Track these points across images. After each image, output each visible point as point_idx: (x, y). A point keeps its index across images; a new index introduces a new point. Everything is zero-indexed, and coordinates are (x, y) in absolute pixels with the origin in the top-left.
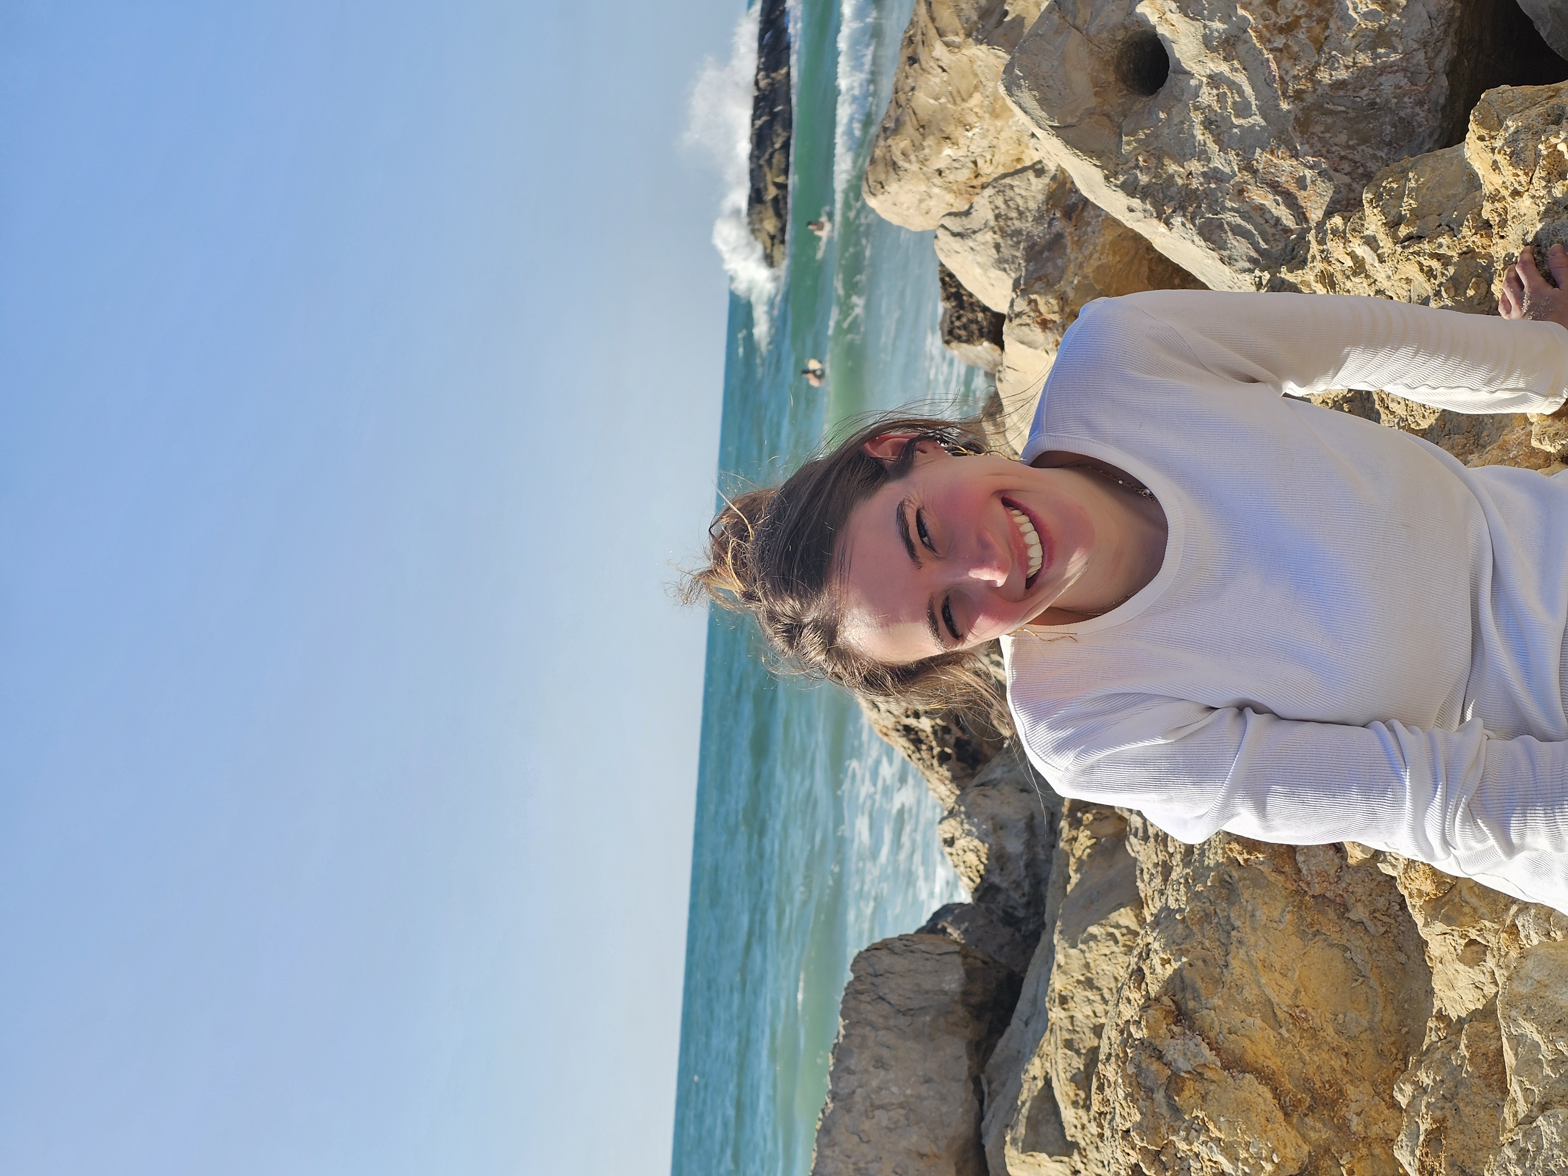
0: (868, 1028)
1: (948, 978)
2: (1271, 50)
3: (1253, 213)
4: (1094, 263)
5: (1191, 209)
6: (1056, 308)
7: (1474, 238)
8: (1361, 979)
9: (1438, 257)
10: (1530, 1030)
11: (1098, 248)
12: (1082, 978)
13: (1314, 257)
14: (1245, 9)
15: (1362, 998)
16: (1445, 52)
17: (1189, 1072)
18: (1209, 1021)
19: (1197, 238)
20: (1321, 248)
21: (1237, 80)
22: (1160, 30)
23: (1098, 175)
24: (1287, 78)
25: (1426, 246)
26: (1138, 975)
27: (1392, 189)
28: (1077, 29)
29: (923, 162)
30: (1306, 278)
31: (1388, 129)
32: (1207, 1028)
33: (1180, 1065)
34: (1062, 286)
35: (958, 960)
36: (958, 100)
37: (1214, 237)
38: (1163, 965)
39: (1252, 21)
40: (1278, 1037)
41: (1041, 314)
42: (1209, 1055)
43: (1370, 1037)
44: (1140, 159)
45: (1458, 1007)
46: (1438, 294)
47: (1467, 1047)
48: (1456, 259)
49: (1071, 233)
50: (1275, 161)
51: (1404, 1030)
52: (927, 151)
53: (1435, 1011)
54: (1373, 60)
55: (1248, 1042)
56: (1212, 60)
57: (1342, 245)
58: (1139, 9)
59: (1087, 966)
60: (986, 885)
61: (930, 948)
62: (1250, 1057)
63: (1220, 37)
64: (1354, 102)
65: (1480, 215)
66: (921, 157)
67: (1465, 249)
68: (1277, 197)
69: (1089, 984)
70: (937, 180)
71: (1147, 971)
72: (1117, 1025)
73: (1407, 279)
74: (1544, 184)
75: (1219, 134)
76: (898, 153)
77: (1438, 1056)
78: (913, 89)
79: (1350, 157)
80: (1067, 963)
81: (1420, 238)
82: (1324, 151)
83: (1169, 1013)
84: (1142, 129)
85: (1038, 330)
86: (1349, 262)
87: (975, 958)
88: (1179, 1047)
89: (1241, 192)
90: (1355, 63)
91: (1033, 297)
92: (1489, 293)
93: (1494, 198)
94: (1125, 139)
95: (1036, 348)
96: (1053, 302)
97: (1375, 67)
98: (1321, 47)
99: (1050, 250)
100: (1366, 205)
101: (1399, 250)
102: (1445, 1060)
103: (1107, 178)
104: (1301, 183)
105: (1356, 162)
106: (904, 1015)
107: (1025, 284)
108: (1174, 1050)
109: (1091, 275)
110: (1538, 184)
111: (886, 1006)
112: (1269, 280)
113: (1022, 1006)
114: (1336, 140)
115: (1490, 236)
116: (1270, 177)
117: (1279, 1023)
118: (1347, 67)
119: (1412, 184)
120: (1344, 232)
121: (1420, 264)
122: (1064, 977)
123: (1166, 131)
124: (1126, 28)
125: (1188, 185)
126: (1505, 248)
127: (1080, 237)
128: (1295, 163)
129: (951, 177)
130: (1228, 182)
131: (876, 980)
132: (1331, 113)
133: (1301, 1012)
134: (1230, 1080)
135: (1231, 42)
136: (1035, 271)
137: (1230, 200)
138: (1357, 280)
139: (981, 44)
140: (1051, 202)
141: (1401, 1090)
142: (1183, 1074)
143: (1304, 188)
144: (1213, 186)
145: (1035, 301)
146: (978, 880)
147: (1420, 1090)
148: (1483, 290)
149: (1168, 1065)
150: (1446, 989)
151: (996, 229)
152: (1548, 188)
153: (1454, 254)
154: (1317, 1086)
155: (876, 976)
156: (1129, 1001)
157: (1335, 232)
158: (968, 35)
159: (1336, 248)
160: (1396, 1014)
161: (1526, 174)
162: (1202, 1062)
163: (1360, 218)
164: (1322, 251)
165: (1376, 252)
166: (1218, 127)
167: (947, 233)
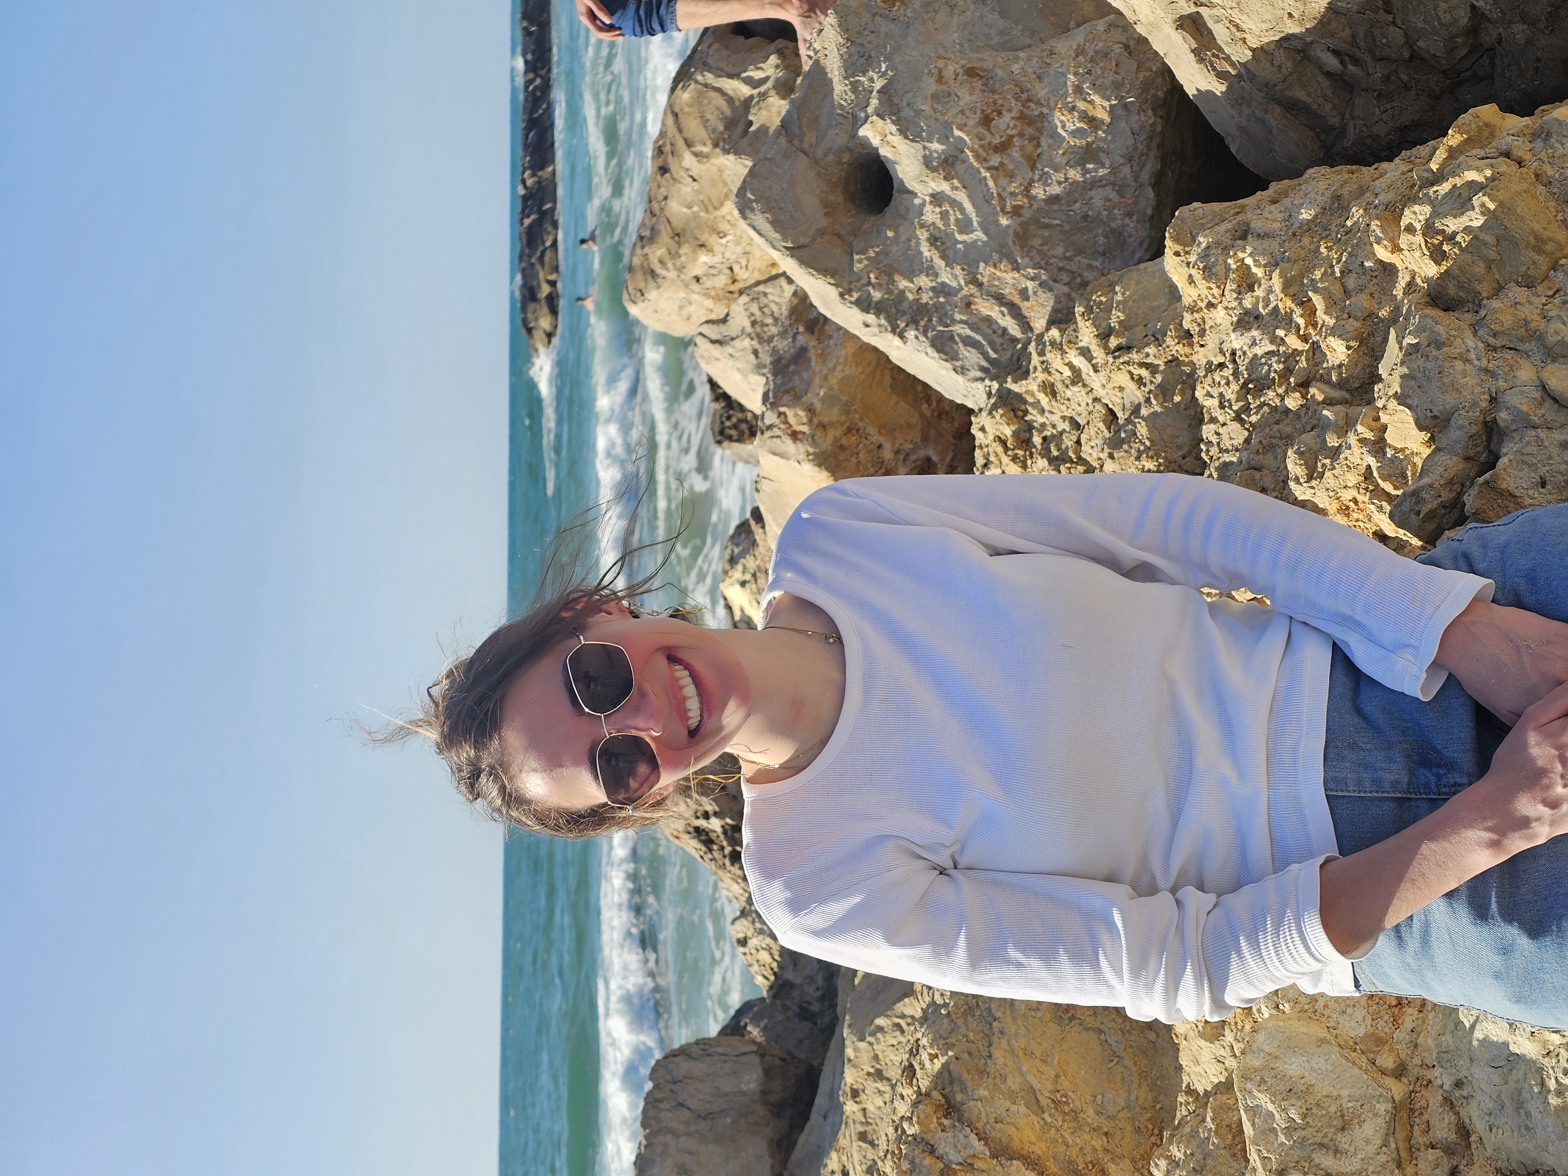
0: (669, 1136)
1: (746, 1078)
2: (988, 169)
3: (981, 325)
4: (838, 375)
5: (922, 323)
6: (805, 420)
7: (1177, 347)
8: (1116, 1060)
9: (1147, 366)
10: (1264, 1100)
11: (841, 360)
12: (872, 1070)
13: (1035, 368)
14: (961, 130)
15: (1119, 1078)
16: (1149, 166)
17: (960, 1164)
18: (976, 1112)
19: (930, 350)
20: (1041, 359)
21: (958, 198)
22: (884, 152)
23: (833, 293)
24: (1004, 195)
25: (1135, 356)
26: (910, 1071)
27: (1101, 302)
28: (804, 152)
29: (681, 269)
30: (1030, 388)
31: (1101, 240)
32: (974, 1119)
33: (951, 1157)
34: (808, 398)
35: (756, 1059)
36: (710, 208)
37: (946, 349)
38: (931, 1060)
39: (968, 141)
40: (1042, 1123)
41: (791, 426)
42: (978, 1146)
43: (1128, 1115)
44: (872, 276)
45: (1204, 1081)
46: (1148, 400)
47: (1212, 1119)
48: (1162, 368)
49: (814, 347)
50: (998, 273)
51: (1158, 1106)
52: (683, 259)
53: (1184, 1086)
54: (1083, 175)
55: (1013, 1129)
56: (933, 180)
57: (1059, 357)
58: (863, 132)
59: (876, 1058)
60: (780, 982)
61: (727, 1050)
62: (1016, 1145)
63: (939, 158)
64: (1068, 216)
65: (1181, 325)
66: (678, 264)
67: (1170, 358)
68: (1003, 309)
69: (879, 1075)
70: (696, 287)
71: (917, 1067)
72: (893, 1121)
73: (1120, 387)
74: (1235, 295)
75: (944, 251)
76: (656, 261)
77: (1187, 1129)
78: (666, 198)
79: (1068, 267)
80: (856, 1057)
81: (1128, 348)
82: (1043, 263)
83: (938, 1107)
84: (872, 247)
85: (789, 441)
86: (1067, 373)
87: (773, 1056)
88: (950, 1140)
89: (969, 304)
90: (1066, 179)
91: (782, 409)
92: (1194, 398)
93: (1193, 309)
94: (856, 257)
95: (788, 459)
96: (802, 413)
97: (1084, 182)
98: (1034, 164)
99: (795, 363)
100: (1079, 318)
101: (1111, 360)
102: (1194, 1133)
103: (842, 295)
104: (1024, 294)
105: (1073, 273)
106: (705, 1119)
107: (774, 397)
108: (945, 1144)
109: (836, 387)
110: (1230, 296)
111: (686, 1112)
112: (998, 390)
113: (820, 1101)
114: (1054, 252)
115: (1191, 345)
116: (994, 289)
117: (1042, 1108)
118: (1060, 183)
119: (1119, 297)
120: (1061, 344)
121: (1131, 373)
122: (854, 1071)
123: (895, 248)
124: (850, 151)
125: (918, 300)
126: (1205, 356)
127: (823, 350)
128: (1017, 275)
129: (709, 284)
130: (956, 295)
131: (675, 1087)
132: (1047, 226)
133: (1062, 1096)
134: (998, 1168)
135: (950, 162)
136: (784, 384)
137: (959, 313)
138: (1075, 389)
139: (728, 153)
140: (794, 317)
141: (1157, 1165)
142: (954, 1166)
143: (1027, 299)
144: (942, 300)
145: (784, 414)
146: (772, 978)
147: (1174, 1164)
148: (1188, 396)
149: (940, 1158)
150: (1191, 1065)
151: (753, 335)
152: (1239, 300)
153: (1160, 362)
154: (1080, 1168)
155: (675, 1083)
156: (902, 1097)
157: (1053, 343)
158: (716, 145)
159: (1054, 359)
160: (1151, 1090)
161: (1219, 287)
162: (972, 1152)
163: (1075, 331)
164: (1043, 362)
165: (1090, 362)
166: (943, 243)
167: (706, 340)
